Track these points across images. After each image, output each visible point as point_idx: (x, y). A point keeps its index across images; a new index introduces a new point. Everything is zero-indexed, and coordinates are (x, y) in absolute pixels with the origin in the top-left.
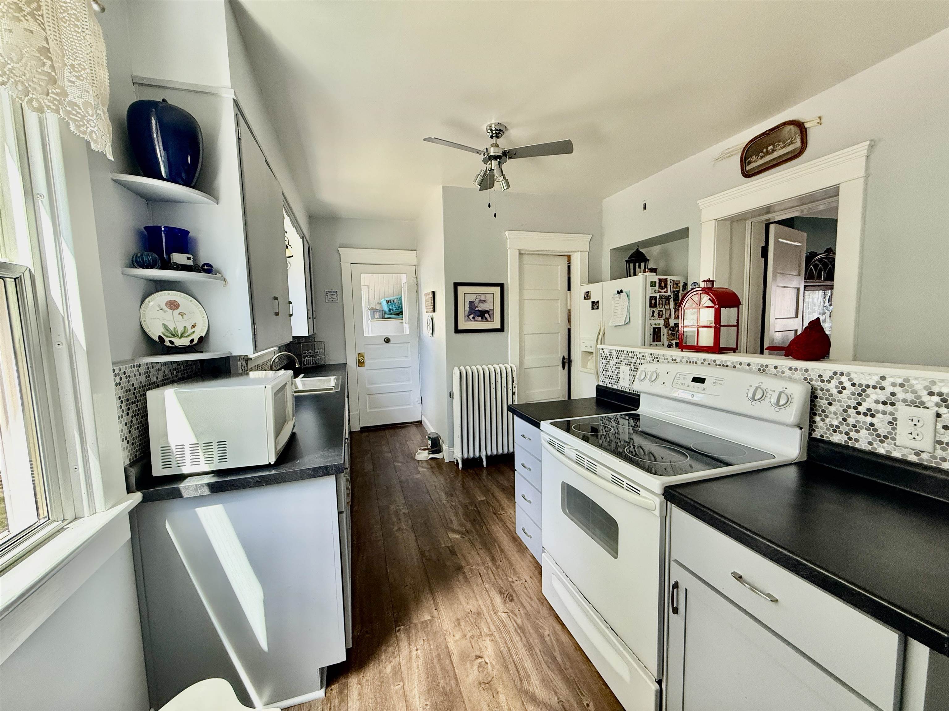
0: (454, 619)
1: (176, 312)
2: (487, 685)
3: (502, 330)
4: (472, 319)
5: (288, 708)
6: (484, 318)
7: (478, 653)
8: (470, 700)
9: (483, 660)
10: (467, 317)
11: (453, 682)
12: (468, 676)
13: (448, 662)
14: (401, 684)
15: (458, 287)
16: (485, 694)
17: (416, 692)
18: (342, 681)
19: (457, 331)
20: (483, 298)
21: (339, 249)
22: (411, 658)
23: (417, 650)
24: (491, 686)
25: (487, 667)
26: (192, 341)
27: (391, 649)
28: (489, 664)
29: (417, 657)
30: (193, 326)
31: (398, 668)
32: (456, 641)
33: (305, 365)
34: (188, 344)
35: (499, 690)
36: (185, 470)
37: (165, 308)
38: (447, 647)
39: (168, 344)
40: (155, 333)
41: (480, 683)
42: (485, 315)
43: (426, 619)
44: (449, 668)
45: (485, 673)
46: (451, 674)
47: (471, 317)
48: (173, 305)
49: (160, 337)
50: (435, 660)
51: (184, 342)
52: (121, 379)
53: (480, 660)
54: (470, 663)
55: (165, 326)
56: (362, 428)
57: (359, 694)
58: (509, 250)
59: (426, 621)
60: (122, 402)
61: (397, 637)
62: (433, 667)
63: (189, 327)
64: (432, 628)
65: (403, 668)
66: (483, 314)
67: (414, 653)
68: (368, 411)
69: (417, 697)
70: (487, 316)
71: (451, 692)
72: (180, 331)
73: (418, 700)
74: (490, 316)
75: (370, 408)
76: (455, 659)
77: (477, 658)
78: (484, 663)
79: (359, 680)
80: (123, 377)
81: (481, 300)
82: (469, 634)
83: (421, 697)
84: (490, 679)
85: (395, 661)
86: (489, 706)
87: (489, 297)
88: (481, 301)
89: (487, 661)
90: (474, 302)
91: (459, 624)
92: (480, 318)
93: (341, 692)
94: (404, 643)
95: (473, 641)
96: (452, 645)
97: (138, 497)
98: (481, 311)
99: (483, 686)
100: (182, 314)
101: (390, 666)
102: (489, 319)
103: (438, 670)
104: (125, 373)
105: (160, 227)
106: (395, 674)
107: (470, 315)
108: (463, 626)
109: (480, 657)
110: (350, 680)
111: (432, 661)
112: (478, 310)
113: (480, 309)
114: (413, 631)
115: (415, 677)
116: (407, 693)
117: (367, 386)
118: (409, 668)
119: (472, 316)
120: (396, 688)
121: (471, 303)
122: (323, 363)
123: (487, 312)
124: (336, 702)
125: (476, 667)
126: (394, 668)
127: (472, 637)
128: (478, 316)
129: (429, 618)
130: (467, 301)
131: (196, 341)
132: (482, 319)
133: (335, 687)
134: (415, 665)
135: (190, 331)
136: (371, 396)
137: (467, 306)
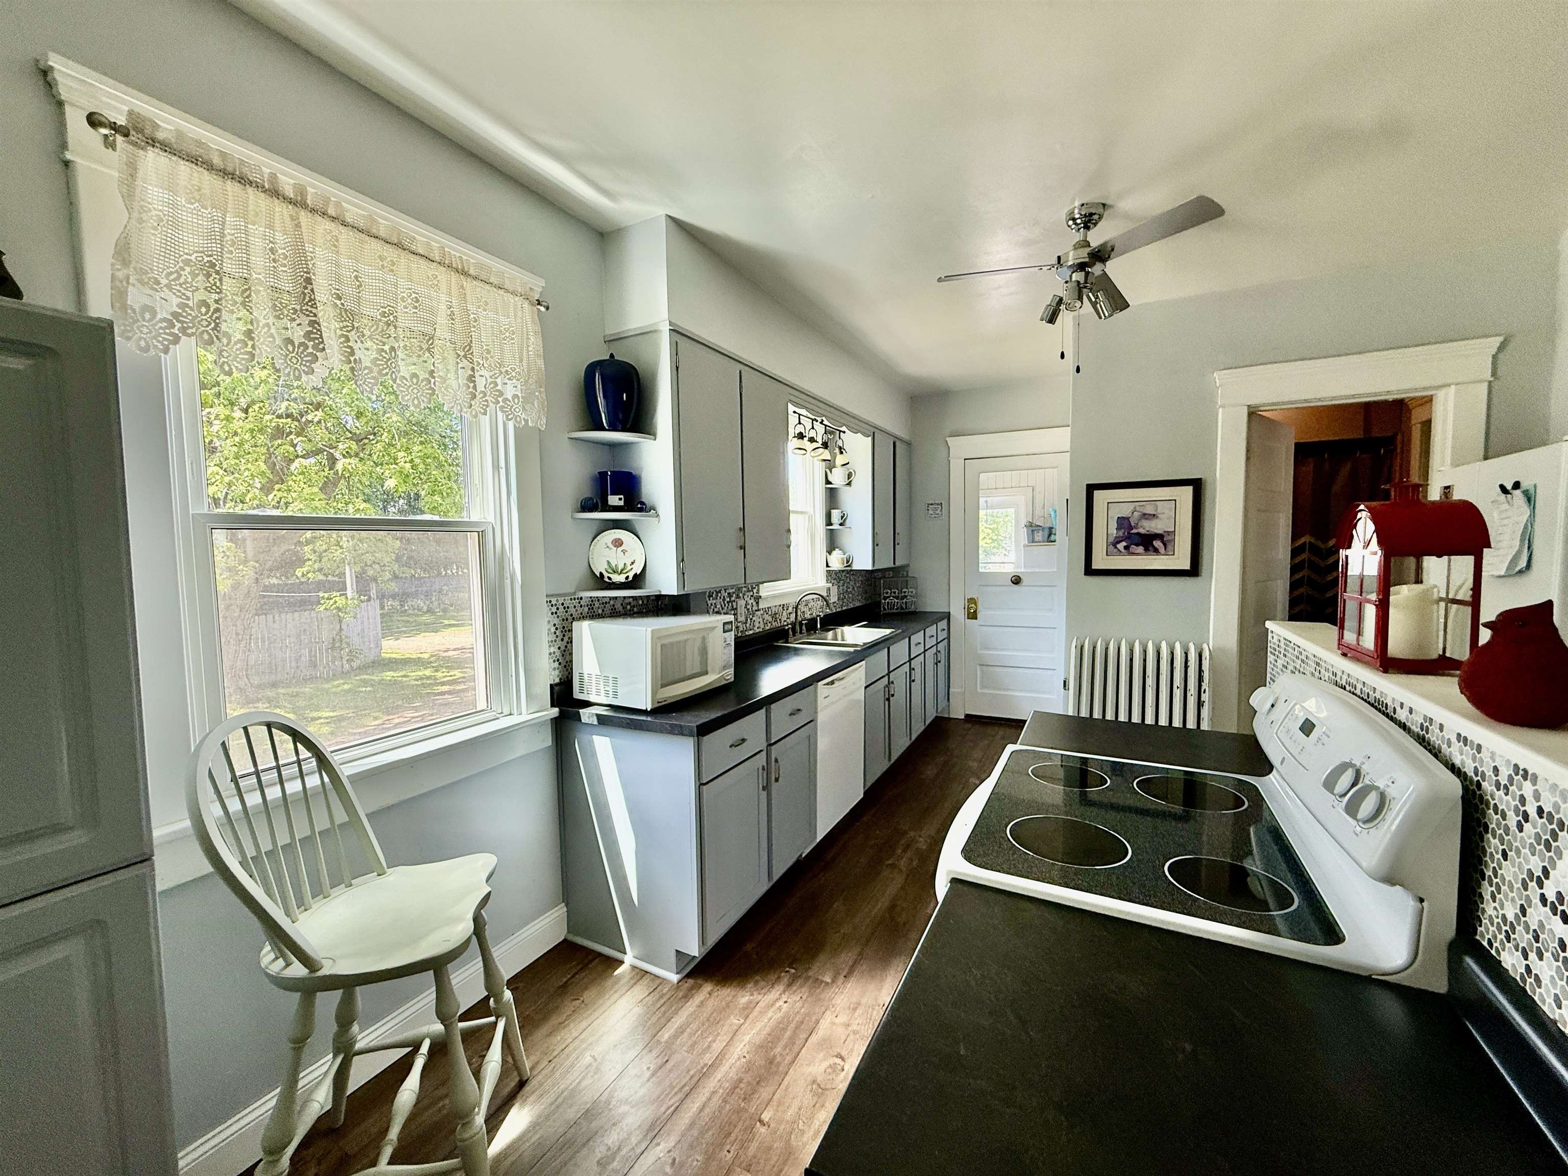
0: (854, 1000)
1: (620, 549)
2: (820, 1090)
3: (1194, 571)
4: (1122, 549)
5: (647, 972)
6: (1151, 548)
7: (844, 1053)
8: (787, 1088)
9: (842, 1063)
10: (1111, 547)
11: (789, 1058)
12: (809, 1065)
13: (803, 1036)
14: (742, 1021)
15: (1095, 492)
16: (809, 1096)
17: (747, 1038)
18: (700, 981)
19: (1089, 571)
20: (1149, 510)
21: (948, 439)
22: (773, 1005)
23: (786, 1002)
24: (822, 1094)
25: (837, 1075)
26: (627, 578)
27: (762, 983)
28: (844, 1073)
29: (780, 1009)
30: (633, 563)
31: (752, 1005)
32: (833, 1024)
33: (885, 609)
34: (623, 580)
35: (827, 1104)
36: (592, 698)
37: (611, 546)
38: (817, 1022)
39: (607, 580)
40: (600, 567)
41: (814, 1082)
42: (1154, 542)
43: (824, 979)
44: (799, 1043)
45: (830, 1077)
46: (796, 1049)
47: (1121, 546)
48: (618, 543)
49: (601, 574)
50: (793, 1025)
51: (621, 578)
52: (558, 609)
53: (839, 1061)
54: (825, 1055)
55: (608, 562)
56: (967, 716)
57: (702, 1002)
58: (1220, 410)
59: (822, 981)
60: (557, 629)
61: (779, 977)
62: (784, 1030)
63: (628, 564)
64: (820, 993)
65: (758, 1009)
66: (1148, 542)
67: (781, 1003)
68: (979, 690)
69: (744, 1043)
70: (1157, 544)
71: (779, 1064)
72: (620, 567)
73: (742, 1046)
74: (1165, 545)
75: (983, 687)
76: (814, 1039)
77: (837, 1056)
78: (840, 1068)
79: (712, 990)
80: (561, 607)
81: (1145, 514)
82: (855, 1027)
83: (747, 1046)
84: (829, 1086)
85: (756, 997)
86: (800, 1109)
87: (1165, 511)
88: (1145, 516)
89: (846, 1068)
90: (1128, 519)
91: (855, 1009)
92: (1140, 549)
93: (691, 989)
94: (780, 988)
95: (852, 1037)
96: (824, 1024)
97: (555, 711)
98: (1145, 535)
99: (815, 1086)
100: (624, 552)
101: (747, 998)
102: (1162, 550)
103: (788, 1033)
104: (563, 604)
105: (607, 472)
106: (745, 1009)
107: (1119, 542)
108: (856, 1014)
109: (843, 1059)
110: (706, 985)
111: (789, 1023)
112: (1138, 534)
113: (1142, 531)
114: (800, 981)
115: (759, 1025)
116: (738, 1033)
117: (979, 652)
118: (762, 1013)
119: (1124, 544)
120: (735, 1021)
121: (1123, 522)
122: (913, 608)
123: (1160, 537)
124: (681, 994)
125: (826, 1064)
126: (750, 1002)
127: (855, 1032)
128: (1137, 545)
129: (829, 980)
130: (1112, 517)
131: (630, 579)
132: (1146, 550)
133: (691, 981)
134: (770, 1014)
135: (629, 568)
136: (984, 668)
137: (1113, 525)
